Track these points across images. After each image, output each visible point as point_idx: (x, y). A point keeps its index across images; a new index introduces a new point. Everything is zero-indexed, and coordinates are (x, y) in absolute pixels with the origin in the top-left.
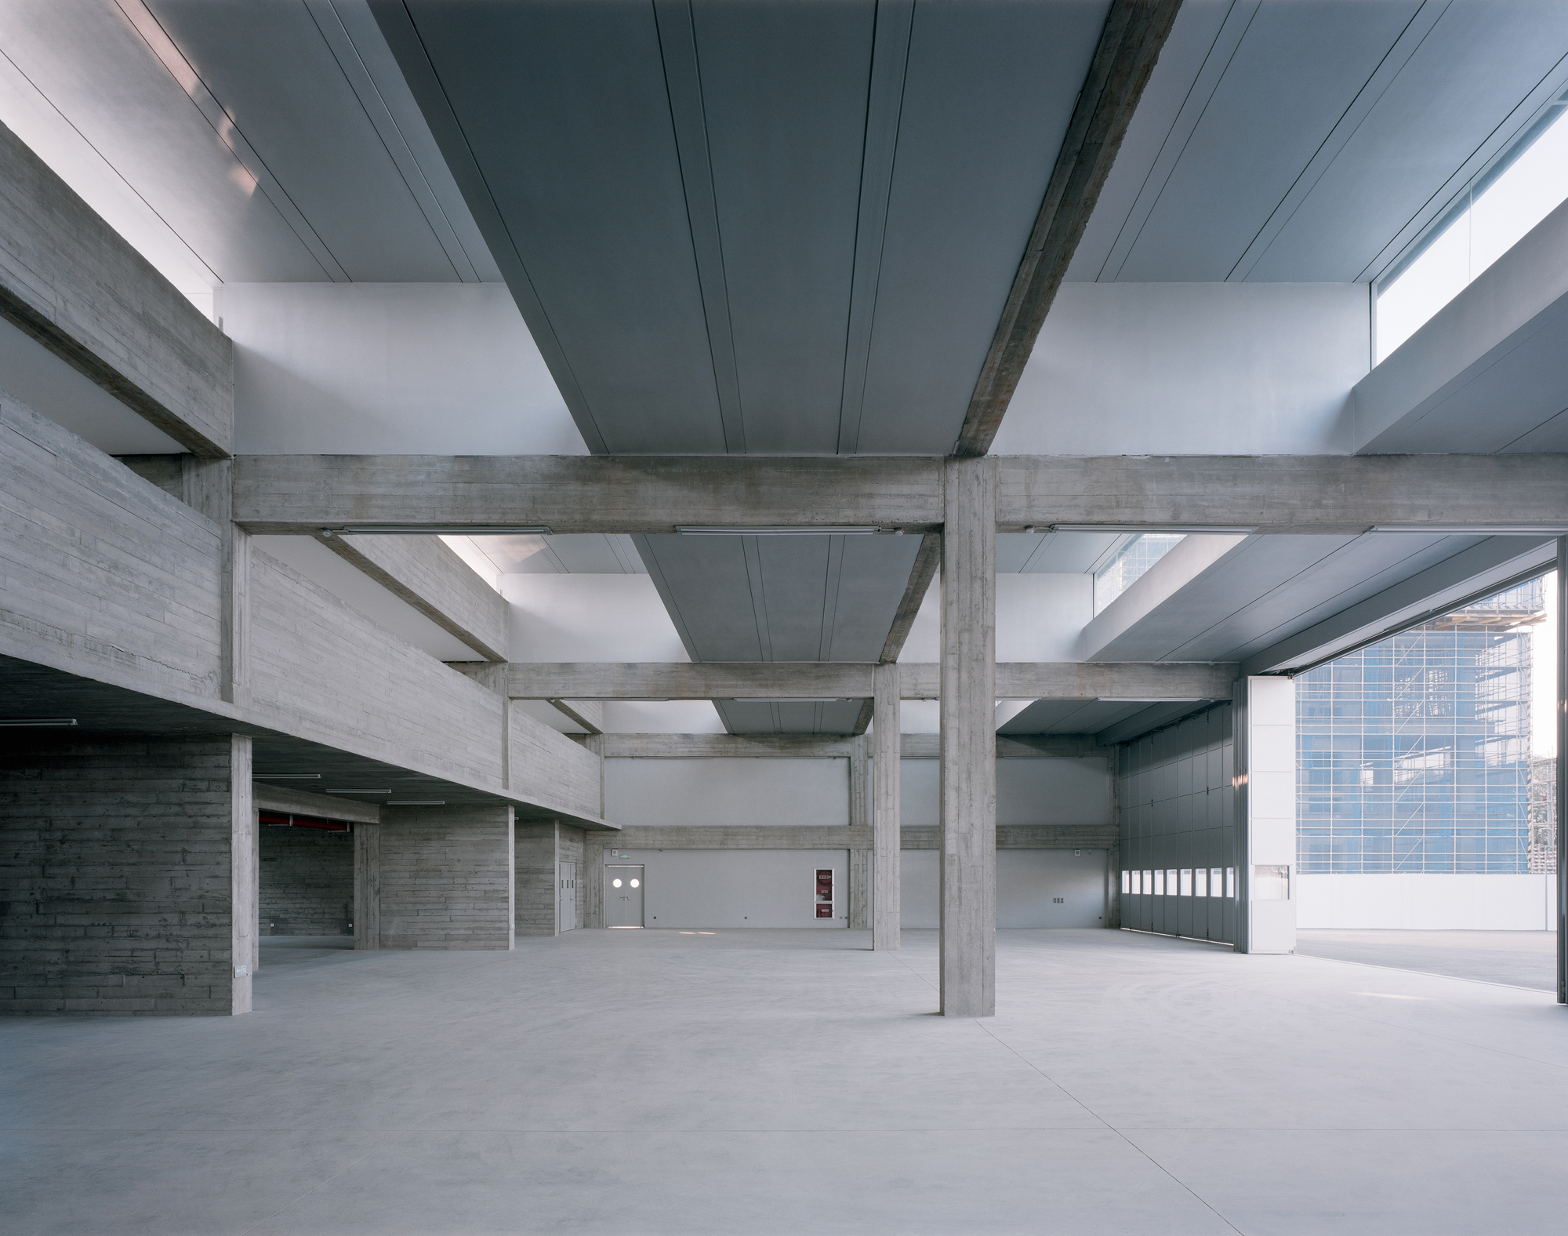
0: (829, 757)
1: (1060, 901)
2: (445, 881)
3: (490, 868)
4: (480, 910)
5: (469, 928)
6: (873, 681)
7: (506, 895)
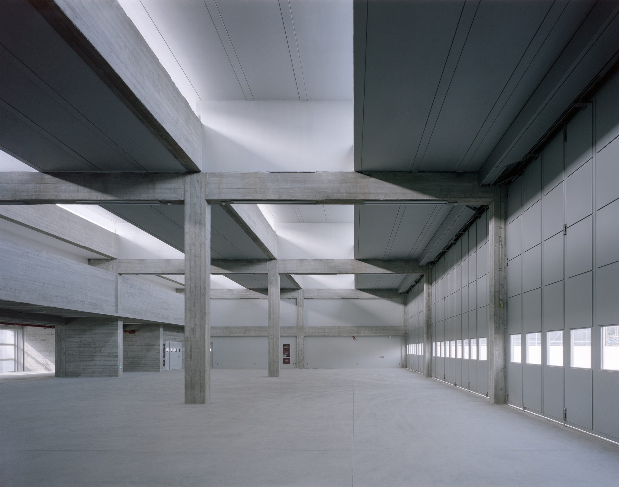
0: (288, 298)
1: (383, 357)
2: (92, 349)
3: (111, 344)
4: (107, 361)
5: (102, 368)
6: (267, 267)
7: (117, 354)
